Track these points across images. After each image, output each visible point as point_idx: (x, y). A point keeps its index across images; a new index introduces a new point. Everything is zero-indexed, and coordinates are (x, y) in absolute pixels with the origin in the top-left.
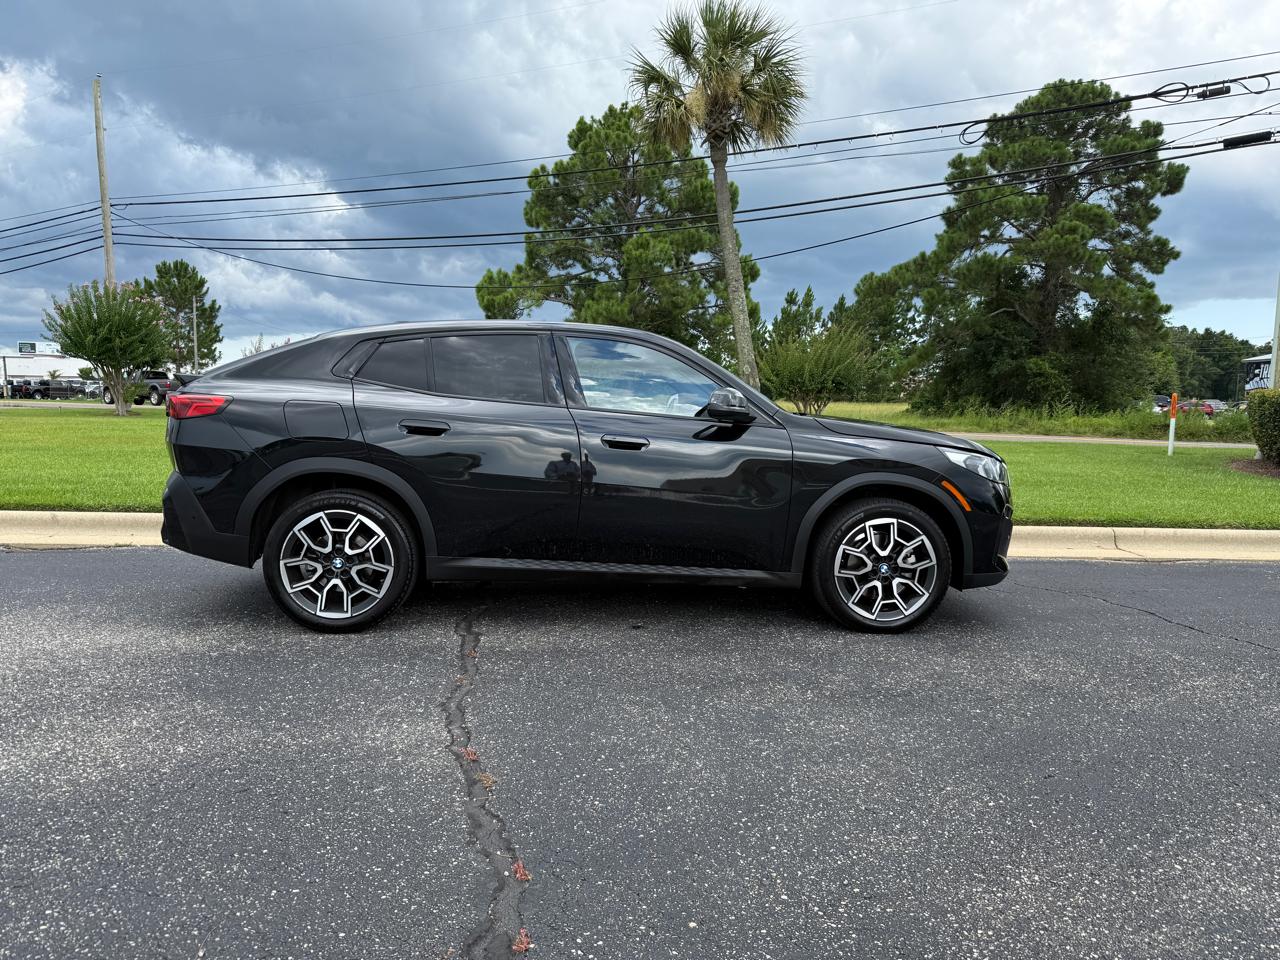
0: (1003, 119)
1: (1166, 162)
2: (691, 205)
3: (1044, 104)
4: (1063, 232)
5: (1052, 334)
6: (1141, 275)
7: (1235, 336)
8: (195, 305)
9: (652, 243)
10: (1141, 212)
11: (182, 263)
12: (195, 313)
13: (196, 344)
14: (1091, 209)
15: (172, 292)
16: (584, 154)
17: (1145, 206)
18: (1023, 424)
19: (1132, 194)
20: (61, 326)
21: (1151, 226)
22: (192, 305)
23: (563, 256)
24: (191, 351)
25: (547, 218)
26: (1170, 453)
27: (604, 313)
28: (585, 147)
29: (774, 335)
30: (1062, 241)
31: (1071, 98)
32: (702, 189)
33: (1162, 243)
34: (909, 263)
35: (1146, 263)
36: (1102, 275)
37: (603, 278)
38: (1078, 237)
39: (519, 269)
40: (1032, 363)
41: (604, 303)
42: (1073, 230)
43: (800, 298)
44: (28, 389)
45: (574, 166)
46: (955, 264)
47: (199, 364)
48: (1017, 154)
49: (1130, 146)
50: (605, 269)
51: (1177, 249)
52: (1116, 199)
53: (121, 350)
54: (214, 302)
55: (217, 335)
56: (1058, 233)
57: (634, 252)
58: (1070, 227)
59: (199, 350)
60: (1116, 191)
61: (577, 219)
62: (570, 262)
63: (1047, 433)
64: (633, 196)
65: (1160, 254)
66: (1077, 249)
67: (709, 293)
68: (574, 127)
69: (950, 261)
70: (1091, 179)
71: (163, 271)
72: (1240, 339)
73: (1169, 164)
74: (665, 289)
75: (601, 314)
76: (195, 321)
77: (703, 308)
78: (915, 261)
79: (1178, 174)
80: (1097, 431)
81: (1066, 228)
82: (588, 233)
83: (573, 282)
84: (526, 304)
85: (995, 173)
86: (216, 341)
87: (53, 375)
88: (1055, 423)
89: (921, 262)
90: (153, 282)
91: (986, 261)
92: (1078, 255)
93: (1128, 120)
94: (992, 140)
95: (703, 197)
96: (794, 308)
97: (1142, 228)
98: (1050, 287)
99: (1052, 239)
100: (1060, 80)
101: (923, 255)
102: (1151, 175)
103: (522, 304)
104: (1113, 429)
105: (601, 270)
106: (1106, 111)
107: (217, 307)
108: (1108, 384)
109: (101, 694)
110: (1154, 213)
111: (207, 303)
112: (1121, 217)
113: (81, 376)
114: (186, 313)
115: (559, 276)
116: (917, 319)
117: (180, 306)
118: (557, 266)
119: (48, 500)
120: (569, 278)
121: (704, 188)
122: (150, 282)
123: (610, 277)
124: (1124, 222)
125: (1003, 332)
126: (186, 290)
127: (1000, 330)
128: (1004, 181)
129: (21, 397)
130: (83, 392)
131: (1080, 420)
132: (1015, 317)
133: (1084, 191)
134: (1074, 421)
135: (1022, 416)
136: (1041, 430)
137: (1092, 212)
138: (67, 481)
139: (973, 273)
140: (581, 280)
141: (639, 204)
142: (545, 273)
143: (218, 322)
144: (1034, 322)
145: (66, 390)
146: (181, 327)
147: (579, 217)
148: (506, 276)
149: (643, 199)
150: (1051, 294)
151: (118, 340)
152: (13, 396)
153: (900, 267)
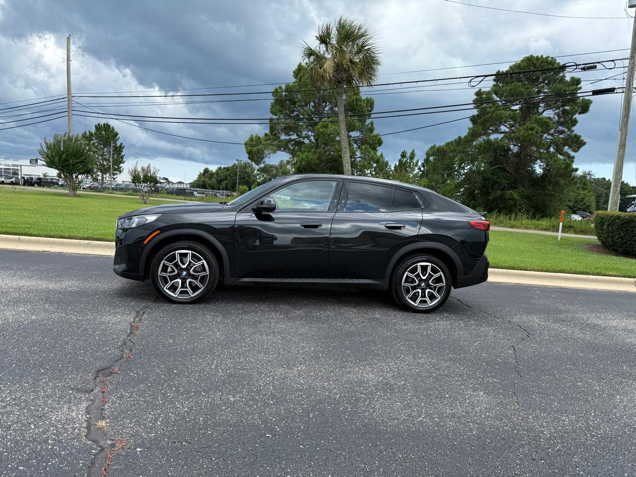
0: (503, 73)
1: (582, 98)
2: (350, 108)
3: (522, 67)
4: (527, 129)
5: (522, 179)
6: (568, 152)
7: (629, 184)
8: (112, 145)
9: (330, 125)
10: (569, 122)
11: (107, 124)
12: (112, 149)
13: (111, 164)
14: (543, 119)
15: (102, 138)
16: (300, 81)
17: (571, 119)
18: (501, 222)
19: (564, 112)
20: (46, 153)
21: (573, 128)
22: (111, 144)
23: (288, 130)
24: (109, 167)
25: (281, 111)
26: (559, 239)
27: (306, 159)
28: (301, 77)
29: (394, 173)
30: (526, 134)
31: (536, 64)
32: (356, 100)
33: (577, 138)
34: (453, 141)
35: (570, 147)
36: (550, 151)
37: (306, 141)
38: (534, 133)
39: (266, 135)
40: (509, 193)
41: (306, 154)
42: (532, 129)
43: (408, 155)
44: (31, 182)
45: (295, 86)
46: (475, 143)
47: (113, 173)
48: (507, 91)
49: (563, 89)
50: (308, 137)
51: (585, 141)
52: (558, 115)
53: (73, 165)
54: (121, 144)
55: (122, 160)
56: (525, 130)
57: (320, 130)
58: (531, 127)
59: (113, 167)
60: (557, 111)
61: (296, 113)
62: (291, 133)
63: (512, 227)
64: (323, 102)
65: (577, 143)
66: (534, 138)
67: (357, 151)
68: (296, 68)
69: (473, 141)
70: (545, 104)
71: (98, 127)
72: (631, 186)
73: (583, 99)
74: (336, 148)
75: (304, 159)
76: (112, 152)
77: (354, 158)
78: (455, 141)
79: (587, 104)
80: (536, 227)
81: (529, 127)
82: (301, 119)
83: (292, 142)
84: (268, 152)
85: (498, 99)
86: (121, 163)
87: (45, 175)
88: (517, 223)
89: (458, 141)
90: (93, 133)
91: (489, 142)
92: (534, 141)
93: (564, 76)
94: (497, 83)
95: (356, 105)
96: (405, 160)
97: (569, 129)
98: (522, 156)
99: (522, 132)
100: (531, 56)
101: (460, 138)
102: (573, 104)
103: (266, 152)
104: (544, 227)
105: (306, 137)
106: (553, 71)
107: (123, 146)
108: (548, 205)
109: (13, 300)
110: (575, 122)
111: (118, 144)
112: (560, 123)
113: (58, 176)
114: (108, 149)
115: (285, 139)
116: (466, 168)
117: (105, 145)
118: (285, 134)
119: (18, 231)
120: (291, 140)
121: (357, 100)
122: (92, 133)
123: (310, 141)
124: (561, 126)
125: (496, 177)
126: (109, 137)
127: (495, 176)
128: (503, 104)
129: (28, 185)
130: (57, 184)
131: (529, 222)
132: (505, 170)
133: (541, 110)
134: (526, 222)
135: (501, 218)
136: (510, 225)
137: (543, 120)
138: (29, 224)
139: (482, 147)
140: (296, 142)
141: (326, 106)
142: (279, 137)
143: (123, 154)
144: (514, 173)
145: (49, 182)
146: (105, 155)
147: (297, 111)
148: (259, 138)
149: (327, 104)
150: (523, 160)
151: (71, 161)
152: (24, 185)
153: (449, 143)
